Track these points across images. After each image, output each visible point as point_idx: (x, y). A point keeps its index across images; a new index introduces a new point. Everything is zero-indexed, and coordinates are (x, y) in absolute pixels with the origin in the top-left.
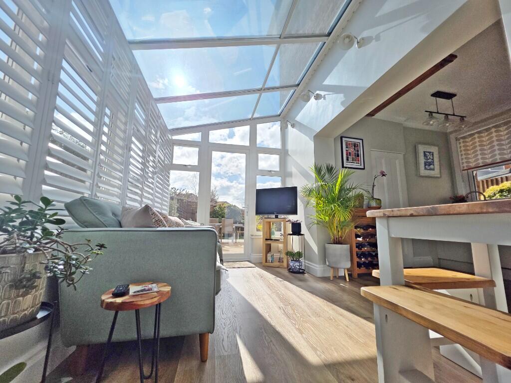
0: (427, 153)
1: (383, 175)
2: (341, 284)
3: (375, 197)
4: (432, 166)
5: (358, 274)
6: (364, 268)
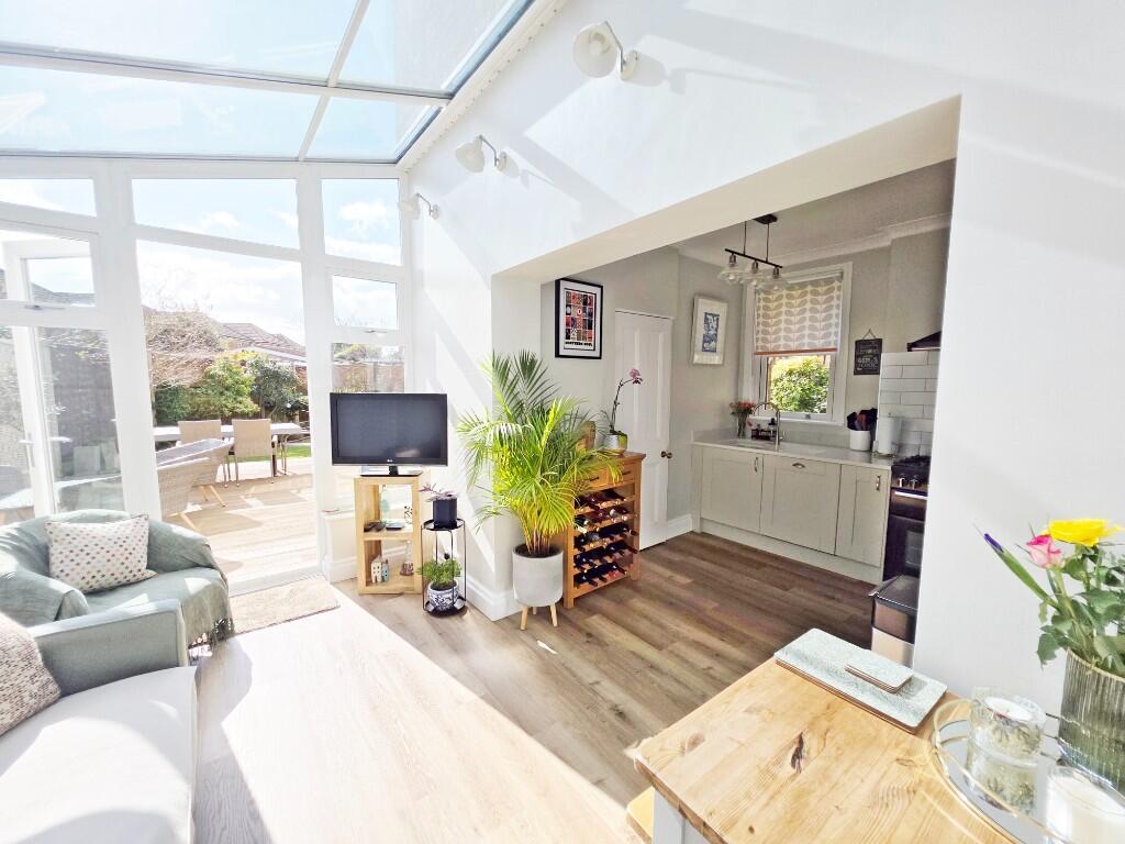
0: (709, 317)
1: (636, 382)
2: (541, 644)
3: (616, 429)
4: (713, 343)
5: (576, 599)
6: (587, 584)
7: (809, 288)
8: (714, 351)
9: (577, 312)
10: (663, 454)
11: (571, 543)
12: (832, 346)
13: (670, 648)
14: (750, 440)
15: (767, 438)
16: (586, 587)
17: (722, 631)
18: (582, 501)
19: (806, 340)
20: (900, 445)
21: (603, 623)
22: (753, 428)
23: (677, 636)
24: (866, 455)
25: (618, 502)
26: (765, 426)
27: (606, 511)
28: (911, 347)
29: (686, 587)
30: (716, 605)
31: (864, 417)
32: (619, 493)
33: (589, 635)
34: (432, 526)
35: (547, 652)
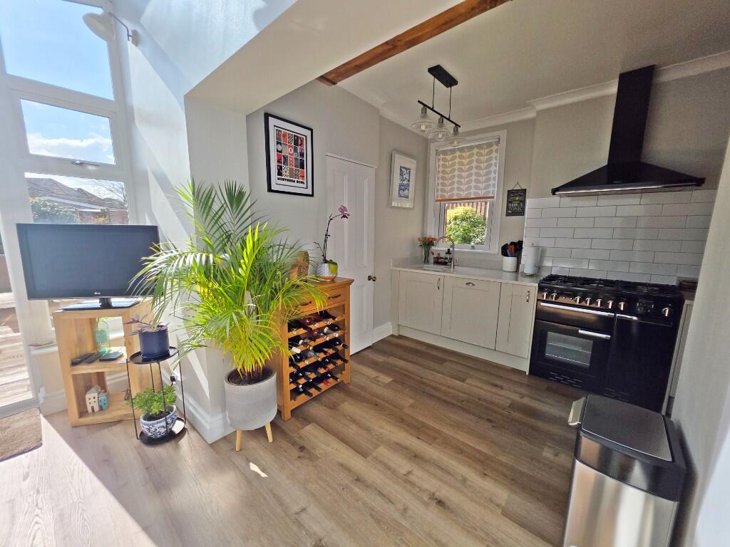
0: (403, 170)
1: (344, 216)
2: (254, 467)
3: (328, 259)
4: (406, 191)
5: (292, 411)
6: (303, 395)
7: (476, 150)
8: (407, 197)
9: (288, 151)
10: (370, 278)
11: (287, 362)
12: (491, 195)
13: (374, 454)
14: (432, 265)
15: (445, 264)
16: (303, 398)
17: (419, 429)
18: (293, 325)
19: (473, 190)
20: (539, 268)
21: (316, 433)
22: (435, 256)
23: (380, 440)
24: (514, 274)
25: (330, 322)
26: (443, 255)
27: (321, 330)
28: (554, 191)
29: (387, 386)
30: (412, 401)
31: (513, 247)
32: (331, 313)
33: (302, 448)
34: (140, 358)
35: (258, 475)
